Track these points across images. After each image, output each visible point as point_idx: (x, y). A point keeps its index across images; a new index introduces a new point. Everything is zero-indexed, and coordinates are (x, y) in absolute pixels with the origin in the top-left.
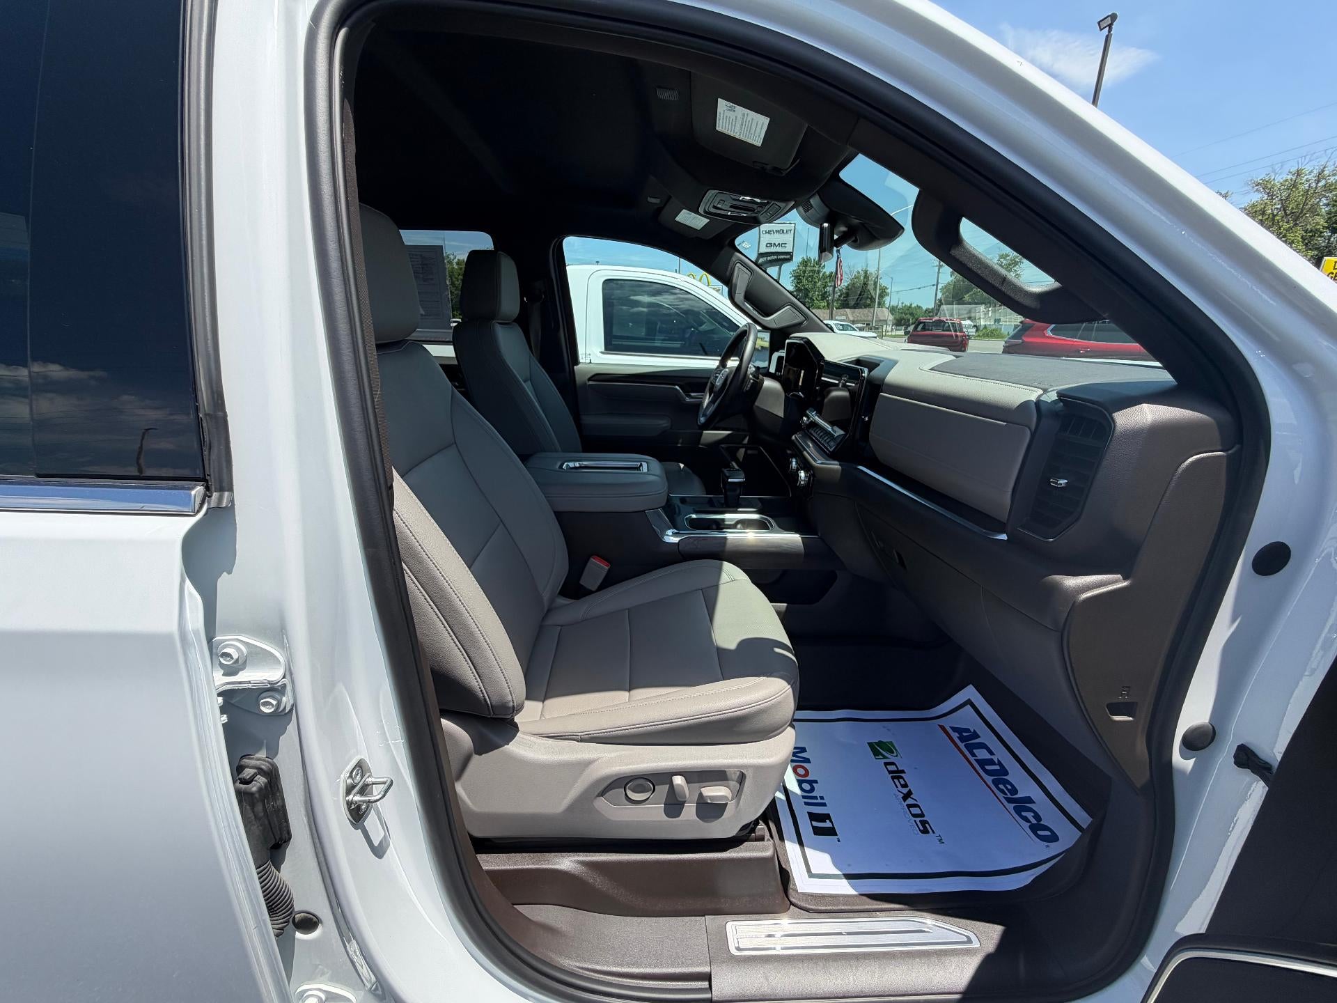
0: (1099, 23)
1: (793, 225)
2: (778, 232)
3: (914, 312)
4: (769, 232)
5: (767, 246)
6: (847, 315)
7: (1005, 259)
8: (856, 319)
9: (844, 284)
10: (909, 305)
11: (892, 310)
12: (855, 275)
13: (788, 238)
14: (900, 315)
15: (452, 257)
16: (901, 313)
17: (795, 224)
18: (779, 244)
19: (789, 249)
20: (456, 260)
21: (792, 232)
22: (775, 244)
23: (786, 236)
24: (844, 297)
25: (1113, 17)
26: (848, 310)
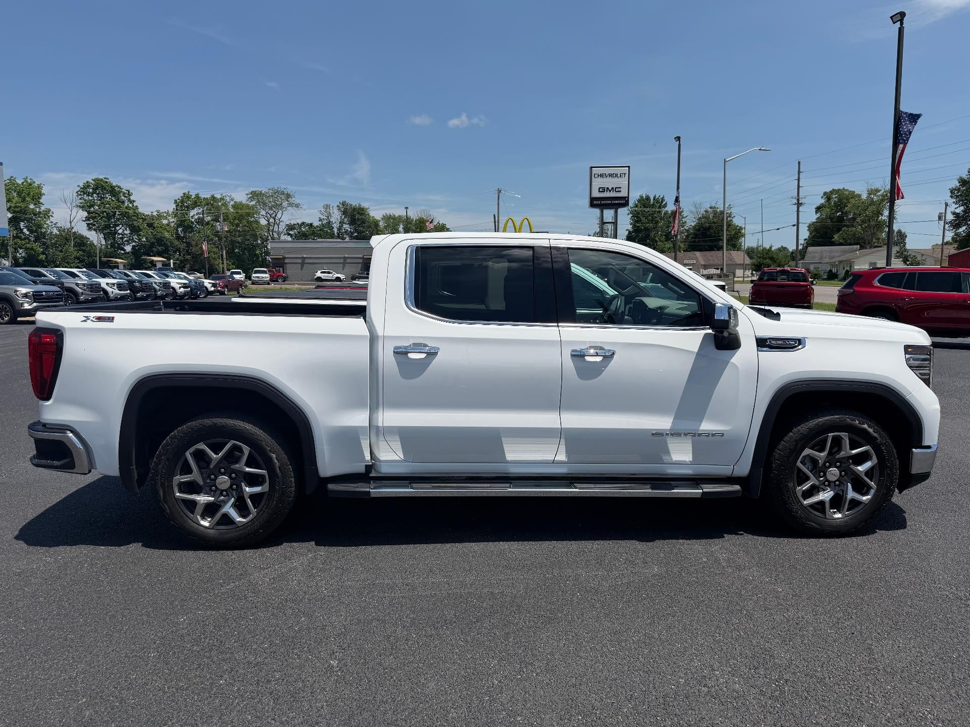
0: (891, 18)
1: (627, 168)
2: (611, 175)
3: (775, 256)
4: (601, 176)
5: (599, 191)
6: (696, 259)
7: (875, 195)
8: (708, 263)
9: (691, 222)
10: (768, 248)
11: (750, 252)
12: (703, 214)
13: (623, 182)
14: (759, 260)
15: (228, 199)
16: (760, 257)
17: (629, 167)
18: (613, 188)
19: (623, 194)
20: (232, 203)
21: (627, 175)
22: (608, 188)
23: (620, 179)
24: (692, 238)
25: (902, 15)
26: (698, 254)
